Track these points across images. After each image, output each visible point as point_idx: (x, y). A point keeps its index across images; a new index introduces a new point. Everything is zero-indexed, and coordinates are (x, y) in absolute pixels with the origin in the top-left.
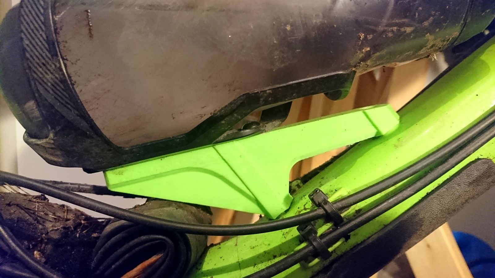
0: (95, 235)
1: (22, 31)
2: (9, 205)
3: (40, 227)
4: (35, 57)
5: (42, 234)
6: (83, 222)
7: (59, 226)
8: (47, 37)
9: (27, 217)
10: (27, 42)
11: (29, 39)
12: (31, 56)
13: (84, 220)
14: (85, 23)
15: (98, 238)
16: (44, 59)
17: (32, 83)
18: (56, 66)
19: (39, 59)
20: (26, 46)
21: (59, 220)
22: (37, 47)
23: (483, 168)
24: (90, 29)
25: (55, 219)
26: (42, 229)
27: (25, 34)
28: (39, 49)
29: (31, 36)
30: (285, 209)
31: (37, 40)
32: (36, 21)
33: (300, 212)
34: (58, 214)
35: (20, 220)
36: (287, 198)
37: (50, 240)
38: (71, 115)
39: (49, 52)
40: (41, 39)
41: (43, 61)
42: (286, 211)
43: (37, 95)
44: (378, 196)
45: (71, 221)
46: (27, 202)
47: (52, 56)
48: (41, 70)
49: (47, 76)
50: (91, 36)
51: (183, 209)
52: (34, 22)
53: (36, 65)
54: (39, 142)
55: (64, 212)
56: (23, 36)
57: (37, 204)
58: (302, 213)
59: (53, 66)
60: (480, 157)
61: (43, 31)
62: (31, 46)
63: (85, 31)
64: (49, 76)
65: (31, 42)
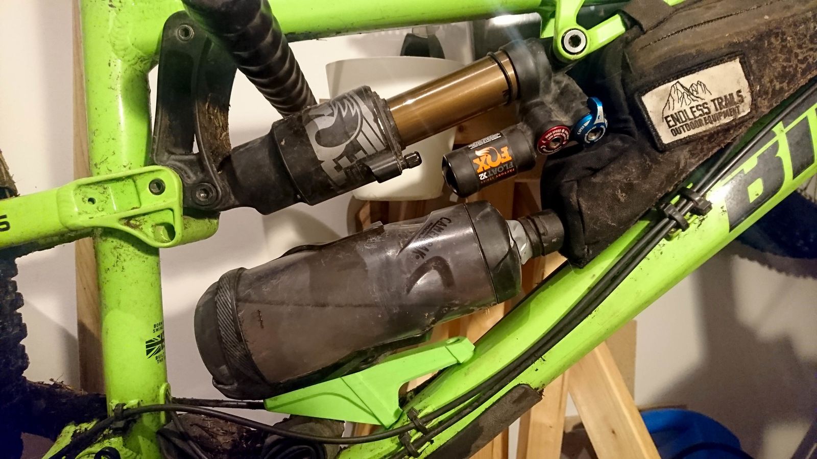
0: (258, 445)
1: (219, 325)
2: (191, 425)
3: (214, 440)
4: (228, 342)
5: (217, 446)
6: (245, 434)
7: (229, 439)
8: (236, 330)
9: (205, 434)
10: (223, 333)
11: (224, 331)
12: (226, 341)
13: (245, 433)
14: (259, 319)
15: (261, 448)
16: (234, 343)
17: (227, 357)
18: (242, 347)
19: (231, 343)
20: (222, 335)
21: (226, 434)
22: (230, 336)
23: (521, 391)
24: (261, 323)
25: (223, 433)
26: (216, 443)
27: (222, 328)
28: (231, 337)
29: (226, 329)
30: (394, 420)
31: (229, 331)
32: (228, 319)
33: (404, 423)
34: (225, 429)
35: (201, 436)
36: (397, 411)
37: (225, 451)
38: (250, 373)
39: (238, 339)
40: (232, 331)
41: (234, 344)
42: (396, 422)
43: (229, 364)
44: (453, 411)
45: (236, 434)
46: (202, 421)
47: (240, 342)
48: (232, 349)
49: (236, 353)
50: (262, 327)
51: (321, 423)
52: (227, 320)
53: (229, 347)
54: (227, 388)
55: (229, 427)
56: (220, 329)
57: (209, 423)
58: (405, 424)
59: (240, 347)
60: (521, 383)
61: (233, 326)
62: (225, 335)
63: (259, 324)
64: (238, 353)
65: (226, 333)
